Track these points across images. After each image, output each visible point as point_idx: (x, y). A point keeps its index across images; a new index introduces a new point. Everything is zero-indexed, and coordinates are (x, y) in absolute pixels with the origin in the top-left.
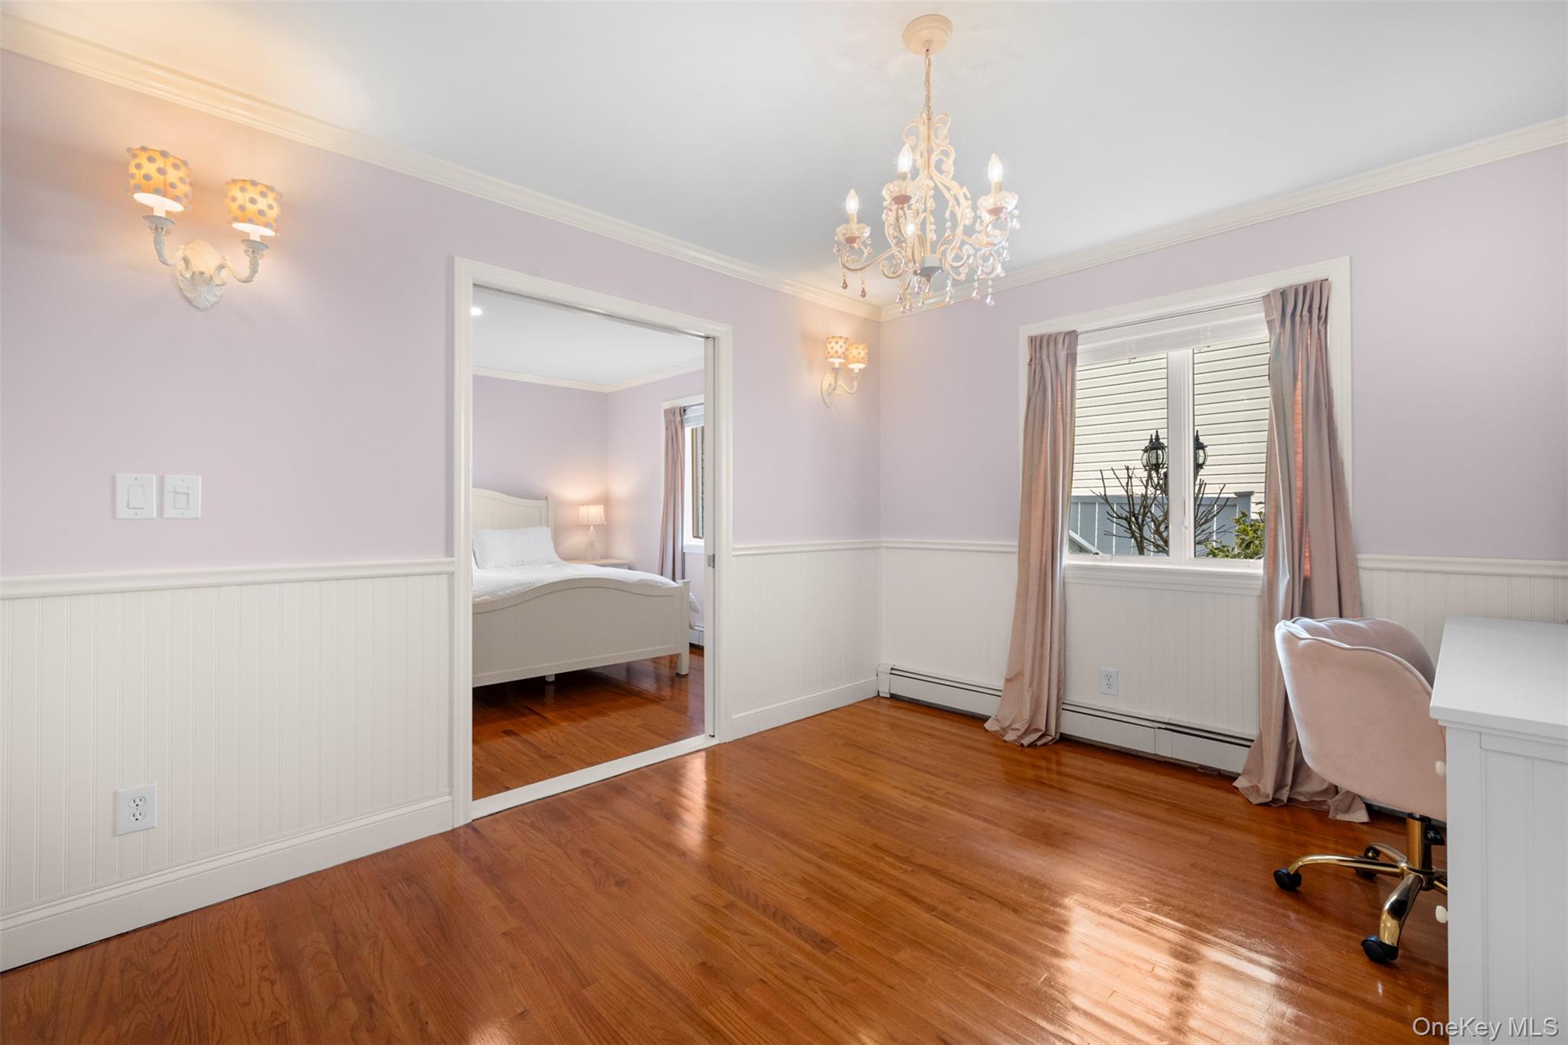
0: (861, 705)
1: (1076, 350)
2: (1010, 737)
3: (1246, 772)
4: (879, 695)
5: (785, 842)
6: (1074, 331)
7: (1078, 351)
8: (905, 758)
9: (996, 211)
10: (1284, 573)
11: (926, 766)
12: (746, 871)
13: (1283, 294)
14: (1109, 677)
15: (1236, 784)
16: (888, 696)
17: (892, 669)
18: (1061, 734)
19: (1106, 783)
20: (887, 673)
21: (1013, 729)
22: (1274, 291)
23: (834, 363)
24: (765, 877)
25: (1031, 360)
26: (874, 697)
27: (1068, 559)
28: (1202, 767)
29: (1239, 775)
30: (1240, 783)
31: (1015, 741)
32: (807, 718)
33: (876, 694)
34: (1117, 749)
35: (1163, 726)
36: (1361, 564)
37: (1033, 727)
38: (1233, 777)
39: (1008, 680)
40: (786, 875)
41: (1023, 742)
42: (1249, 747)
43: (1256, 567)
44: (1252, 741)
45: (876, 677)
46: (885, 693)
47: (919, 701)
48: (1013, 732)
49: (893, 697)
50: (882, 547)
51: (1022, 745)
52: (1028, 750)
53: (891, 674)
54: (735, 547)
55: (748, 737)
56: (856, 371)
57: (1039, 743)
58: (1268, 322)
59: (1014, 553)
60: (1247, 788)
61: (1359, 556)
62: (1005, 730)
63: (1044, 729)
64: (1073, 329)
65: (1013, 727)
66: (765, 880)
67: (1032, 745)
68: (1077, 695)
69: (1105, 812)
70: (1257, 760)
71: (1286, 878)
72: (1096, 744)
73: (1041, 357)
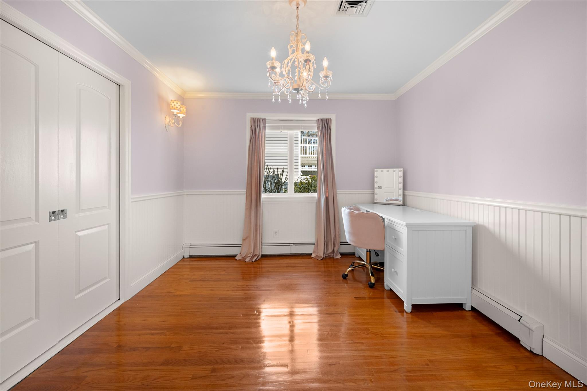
0: (179, 263)
1: (266, 125)
2: (247, 260)
3: (314, 252)
4: (184, 258)
5: (208, 331)
6: (265, 119)
7: (266, 126)
8: (220, 278)
9: (326, 77)
10: (323, 196)
11: (230, 279)
12: (204, 352)
13: (322, 120)
14: (276, 232)
15: (312, 256)
16: (189, 257)
17: (190, 245)
18: (262, 254)
19: (285, 266)
20: (188, 247)
21: (248, 257)
22: (320, 119)
23: (174, 112)
24: (215, 350)
25: (252, 126)
26: (182, 259)
27: (264, 195)
28: (302, 254)
29: (312, 253)
30: (313, 256)
31: (250, 261)
32: (160, 276)
33: (183, 257)
34: (278, 255)
35: (293, 244)
36: (338, 193)
37: (255, 254)
38: (311, 254)
39: (244, 240)
40: (223, 343)
41: (253, 260)
42: (314, 245)
43: (315, 195)
44: (315, 243)
45: (182, 250)
46: (187, 255)
47: (203, 256)
48: (248, 258)
49: (191, 257)
50: (184, 194)
51: (253, 261)
52: (254, 263)
53: (190, 247)
54: (132, 197)
55: (138, 293)
56: (181, 117)
57: (257, 259)
58: (317, 127)
59: (244, 194)
60: (315, 256)
61: (337, 191)
62: (244, 258)
63: (258, 254)
64: (265, 118)
65: (248, 256)
66: (217, 351)
67: (256, 261)
68: (266, 241)
69: (294, 274)
70: (317, 248)
71: (345, 276)
72: (275, 255)
73: (255, 125)
